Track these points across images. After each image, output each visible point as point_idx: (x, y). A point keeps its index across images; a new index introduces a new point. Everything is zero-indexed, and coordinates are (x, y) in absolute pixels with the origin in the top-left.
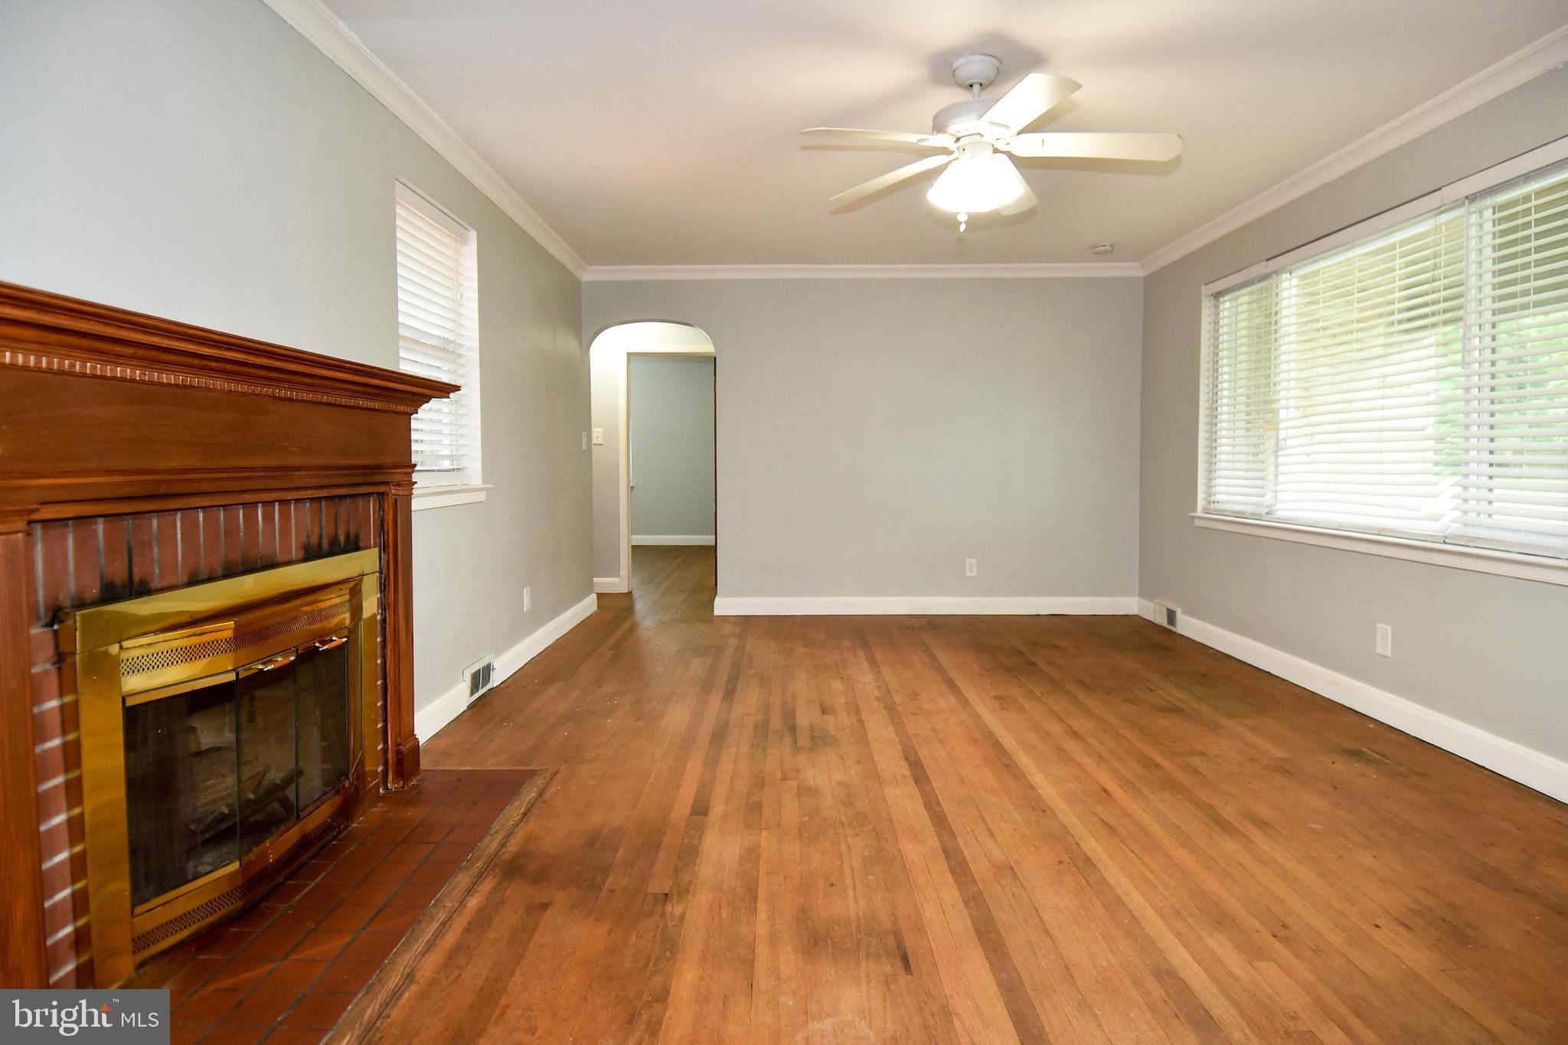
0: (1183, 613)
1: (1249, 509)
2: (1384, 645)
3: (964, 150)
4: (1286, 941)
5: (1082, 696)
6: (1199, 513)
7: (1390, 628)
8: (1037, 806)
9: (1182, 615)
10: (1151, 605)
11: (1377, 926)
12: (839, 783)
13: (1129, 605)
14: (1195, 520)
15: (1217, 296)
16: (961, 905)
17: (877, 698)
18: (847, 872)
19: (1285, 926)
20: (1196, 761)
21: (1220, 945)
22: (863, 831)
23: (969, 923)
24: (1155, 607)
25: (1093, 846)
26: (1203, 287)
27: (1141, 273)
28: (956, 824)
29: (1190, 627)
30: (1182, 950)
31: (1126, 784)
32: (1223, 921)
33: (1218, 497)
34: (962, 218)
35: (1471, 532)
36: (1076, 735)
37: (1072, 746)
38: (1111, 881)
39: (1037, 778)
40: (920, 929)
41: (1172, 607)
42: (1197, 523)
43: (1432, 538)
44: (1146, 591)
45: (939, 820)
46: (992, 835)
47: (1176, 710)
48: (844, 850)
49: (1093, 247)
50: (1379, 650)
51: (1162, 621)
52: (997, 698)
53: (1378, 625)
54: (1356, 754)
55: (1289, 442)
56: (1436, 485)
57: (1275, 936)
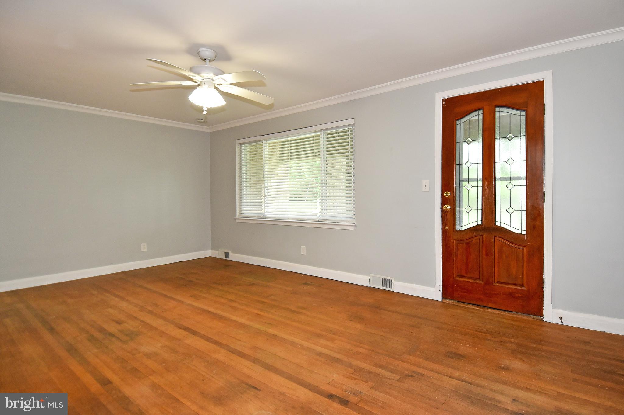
0: (231, 253)
1: (256, 215)
2: (304, 252)
3: (205, 83)
4: (334, 334)
5: (221, 288)
6: (237, 217)
7: (305, 247)
8: (242, 326)
9: (231, 254)
10: (217, 252)
11: (346, 323)
12: (162, 347)
13: (208, 253)
14: (236, 220)
15: (241, 144)
16: (254, 364)
17: (139, 311)
18: (204, 374)
19: (331, 331)
20: (272, 297)
21: (322, 341)
22: (193, 358)
23: (261, 368)
24: (219, 253)
25: (272, 331)
26: (236, 141)
27: (209, 131)
28: (224, 342)
29: (234, 257)
30: (318, 347)
31: (262, 310)
32: (319, 336)
33: (243, 212)
34: (205, 109)
35: (325, 218)
36: (232, 301)
37: (234, 304)
38: (285, 338)
39: (234, 318)
40: (249, 377)
41: (227, 251)
42: (237, 221)
43: (315, 220)
44: (214, 247)
45: (217, 343)
46: (240, 340)
47: (253, 284)
48: (194, 368)
49: (197, 119)
50: (302, 253)
51: (223, 257)
52: (191, 296)
53: (302, 246)
54: (305, 284)
55: (268, 194)
56: (316, 206)
57: (331, 334)
